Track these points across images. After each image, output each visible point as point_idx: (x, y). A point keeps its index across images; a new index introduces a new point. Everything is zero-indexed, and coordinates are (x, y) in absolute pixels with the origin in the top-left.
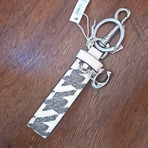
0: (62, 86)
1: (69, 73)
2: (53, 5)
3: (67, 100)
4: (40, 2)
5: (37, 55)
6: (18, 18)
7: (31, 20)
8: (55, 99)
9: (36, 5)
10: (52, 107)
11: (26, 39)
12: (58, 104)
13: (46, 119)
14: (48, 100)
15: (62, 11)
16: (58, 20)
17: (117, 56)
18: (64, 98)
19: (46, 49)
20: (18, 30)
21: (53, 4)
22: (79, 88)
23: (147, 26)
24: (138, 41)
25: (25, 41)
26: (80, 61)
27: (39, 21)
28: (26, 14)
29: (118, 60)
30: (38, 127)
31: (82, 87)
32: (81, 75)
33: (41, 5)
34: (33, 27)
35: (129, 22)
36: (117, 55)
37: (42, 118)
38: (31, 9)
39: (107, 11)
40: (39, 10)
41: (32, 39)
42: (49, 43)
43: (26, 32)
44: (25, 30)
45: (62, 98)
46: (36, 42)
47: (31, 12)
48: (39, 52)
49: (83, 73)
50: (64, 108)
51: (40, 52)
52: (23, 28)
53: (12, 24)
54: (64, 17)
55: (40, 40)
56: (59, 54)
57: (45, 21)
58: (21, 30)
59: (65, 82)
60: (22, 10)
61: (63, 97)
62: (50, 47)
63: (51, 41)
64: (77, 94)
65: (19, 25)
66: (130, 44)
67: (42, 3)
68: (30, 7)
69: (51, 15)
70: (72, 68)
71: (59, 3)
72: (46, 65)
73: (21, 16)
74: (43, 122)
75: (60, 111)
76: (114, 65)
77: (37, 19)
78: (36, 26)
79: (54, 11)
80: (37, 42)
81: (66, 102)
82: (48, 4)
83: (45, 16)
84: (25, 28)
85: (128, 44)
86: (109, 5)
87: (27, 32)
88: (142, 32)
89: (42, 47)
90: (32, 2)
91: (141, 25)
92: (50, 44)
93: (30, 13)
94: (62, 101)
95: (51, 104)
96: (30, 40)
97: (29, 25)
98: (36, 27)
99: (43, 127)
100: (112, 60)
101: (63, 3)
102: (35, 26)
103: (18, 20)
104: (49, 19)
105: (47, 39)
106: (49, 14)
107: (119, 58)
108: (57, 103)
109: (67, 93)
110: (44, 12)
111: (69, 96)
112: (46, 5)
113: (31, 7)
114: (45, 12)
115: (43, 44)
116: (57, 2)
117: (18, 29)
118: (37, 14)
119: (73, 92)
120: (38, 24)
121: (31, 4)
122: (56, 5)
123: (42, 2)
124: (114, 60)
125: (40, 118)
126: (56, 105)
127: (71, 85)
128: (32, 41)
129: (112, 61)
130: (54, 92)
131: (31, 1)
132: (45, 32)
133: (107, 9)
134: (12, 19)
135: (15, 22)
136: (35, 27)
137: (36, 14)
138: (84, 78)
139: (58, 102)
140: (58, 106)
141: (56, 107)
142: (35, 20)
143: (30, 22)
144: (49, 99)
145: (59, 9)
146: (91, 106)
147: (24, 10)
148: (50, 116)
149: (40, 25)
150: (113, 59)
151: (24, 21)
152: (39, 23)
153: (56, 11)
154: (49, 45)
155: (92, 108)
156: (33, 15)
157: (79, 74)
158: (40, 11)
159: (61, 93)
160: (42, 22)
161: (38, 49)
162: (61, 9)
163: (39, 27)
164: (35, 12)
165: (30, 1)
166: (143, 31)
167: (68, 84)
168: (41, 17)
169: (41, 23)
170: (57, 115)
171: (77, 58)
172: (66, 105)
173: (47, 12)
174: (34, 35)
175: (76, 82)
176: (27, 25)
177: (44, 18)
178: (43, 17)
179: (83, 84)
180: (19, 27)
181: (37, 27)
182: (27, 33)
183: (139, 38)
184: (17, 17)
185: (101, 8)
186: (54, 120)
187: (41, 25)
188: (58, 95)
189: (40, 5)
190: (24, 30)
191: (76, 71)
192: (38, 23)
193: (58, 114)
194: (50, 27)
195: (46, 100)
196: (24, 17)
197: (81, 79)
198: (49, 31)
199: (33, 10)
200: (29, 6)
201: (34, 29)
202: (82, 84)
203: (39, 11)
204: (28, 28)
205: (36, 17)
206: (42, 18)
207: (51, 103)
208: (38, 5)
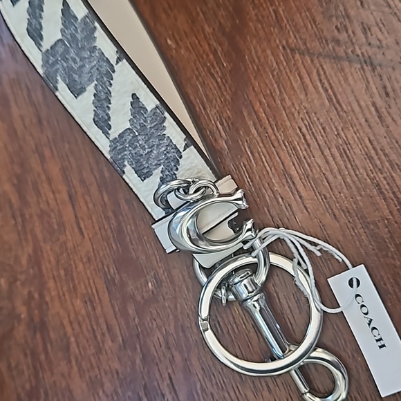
2: (82, 225)
4: (45, 255)
5: (173, 393)
6: (25, 355)
7: (66, 322)
9: (40, 270)
11: (102, 385)
15: (122, 216)
16: (131, 247)
17: (380, 167)
19: (181, 352)
20: (58, 384)
21: (78, 225)
23: (362, 23)
24: (385, 77)
25: (104, 392)
27: (89, 303)
28: (37, 319)
33: (52, 259)
34: (86, 333)
35: (312, 61)
36: (378, 163)
38: (36, 296)
39: (228, 97)
40: (59, 276)
41: (116, 365)
42: (172, 327)
43: (80, 367)
44: (74, 363)
46: (133, 363)
47: (47, 303)
48: (169, 382)
51: (171, 379)
52: (63, 367)
53: (28, 386)
54: (142, 223)
55: (138, 346)
56: (229, 327)
57: (104, 286)
58: (63, 375)
60: (16, 324)
62: (185, 336)
63: (171, 317)
65: (46, 367)
66: (374, 104)
67: (50, 252)
68: (30, 294)
69: (101, 255)
71: (91, 206)
72: (227, 395)
73: (29, 341)
77: (78, 303)
78: (93, 323)
79: (99, 236)
80: (138, 361)
82: (69, 237)
83: (89, 274)
84: (70, 361)
85: (373, 109)
86: (219, 80)
87: (83, 364)
88: (368, 48)
89: (162, 359)
90: (22, 277)
91: (349, 36)
92: (176, 327)
93: (45, 307)
96: (115, 376)
97: (73, 339)
98: (95, 328)
100: (380, 189)
101: (103, 197)
102: (89, 328)
103: (29, 360)
104: (106, 269)
105: (155, 326)
106: (93, 259)
110: (76, 267)
112: (65, 243)
113: (32, 289)
114: (81, 266)
115: (157, 346)
116: (84, 208)
117: (54, 382)
118: (65, 289)
120: (92, 313)
121: (23, 284)
122: (91, 219)
123: (48, 248)
124: (385, 182)
128: (120, 371)
129: (382, 193)
131: (19, 276)
132: (131, 310)
133: (225, 93)
134: (14, 373)
135: (26, 373)
136: (94, 330)
137: (61, 294)
142: (75, 310)
143: (69, 329)
145: (107, 218)
147: (23, 316)
149: (99, 310)
150: (378, 185)
151: (49, 346)
152: (94, 309)
153: (104, 233)
154: (177, 333)
156: (57, 303)
158: (66, 275)
160: (96, 297)
161: (157, 375)
162: (110, 214)
163: (105, 317)
164: (54, 293)
165: (16, 280)
166: (370, 44)
168: (82, 289)
169: (97, 301)
173: (85, 260)
174: (109, 352)
176: (67, 348)
177: (91, 281)
178: (87, 282)
180: (52, 373)
181: (98, 324)
182: (89, 366)
183: (378, 68)
184: (22, 356)
185: (207, 106)
187: (102, 307)
189: (50, 262)
190: (72, 367)
192: (90, 308)
194: (130, 287)
196: (38, 335)
198: (139, 298)
199: (46, 292)
200: (26, 292)
201: (95, 337)
203: (64, 278)
204: (77, 352)
205: (69, 302)
206: (86, 287)
208: (44, 268)
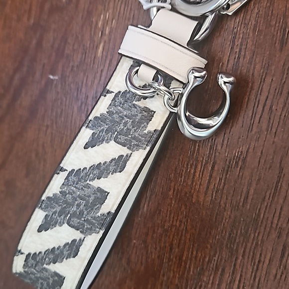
0: (85, 148)
1: (102, 107)
3: (105, 190)
8: (69, 193)
10: (62, 217)
12: (79, 205)
13: (51, 256)
14: (48, 198)
17: (247, 22)
18: (96, 183)
19: (57, 55)
22: (138, 145)
26: (131, 62)
29: (254, 33)
30: (38, 280)
31: (149, 142)
32: (142, 104)
37: (40, 253)
45: (88, 186)
49: (145, 98)
50: (99, 214)
51: (43, 67)
56: (90, 60)
59: (93, 134)
61: (91, 183)
62: (64, 47)
63: (64, 29)
64: (135, 165)
70: (111, 90)
72: (64, 99)
74: (45, 266)
75: (87, 226)
76: (243, 53)
81: (102, 195)
94: (89, 196)
95: (58, 209)
99: (49, 279)
100: (235, 38)
107: (255, 26)
108: (76, 202)
109: (102, 169)
111: (109, 176)
119: (120, 164)
125: (35, 253)
126: (75, 209)
127: (112, 142)
130: (62, 170)
132: (46, 8)
138: (149, 114)
139: (79, 201)
140: (81, 213)
141: (74, 215)
144: (52, 196)
146: (198, 196)
148: (62, 245)
150: (235, 34)
155: (201, 200)
157: (134, 102)
159: (85, 172)
167: (103, 140)
170: (81, 241)
171: (122, 55)
172: (102, 206)
175: (128, 129)
179: (149, 132)
186: (74, 257)
188: (75, 179)
191: (124, 97)
193: (82, 236)
195: (44, 198)
197: (141, 119)
202: (146, 132)
207: (59, 206)
